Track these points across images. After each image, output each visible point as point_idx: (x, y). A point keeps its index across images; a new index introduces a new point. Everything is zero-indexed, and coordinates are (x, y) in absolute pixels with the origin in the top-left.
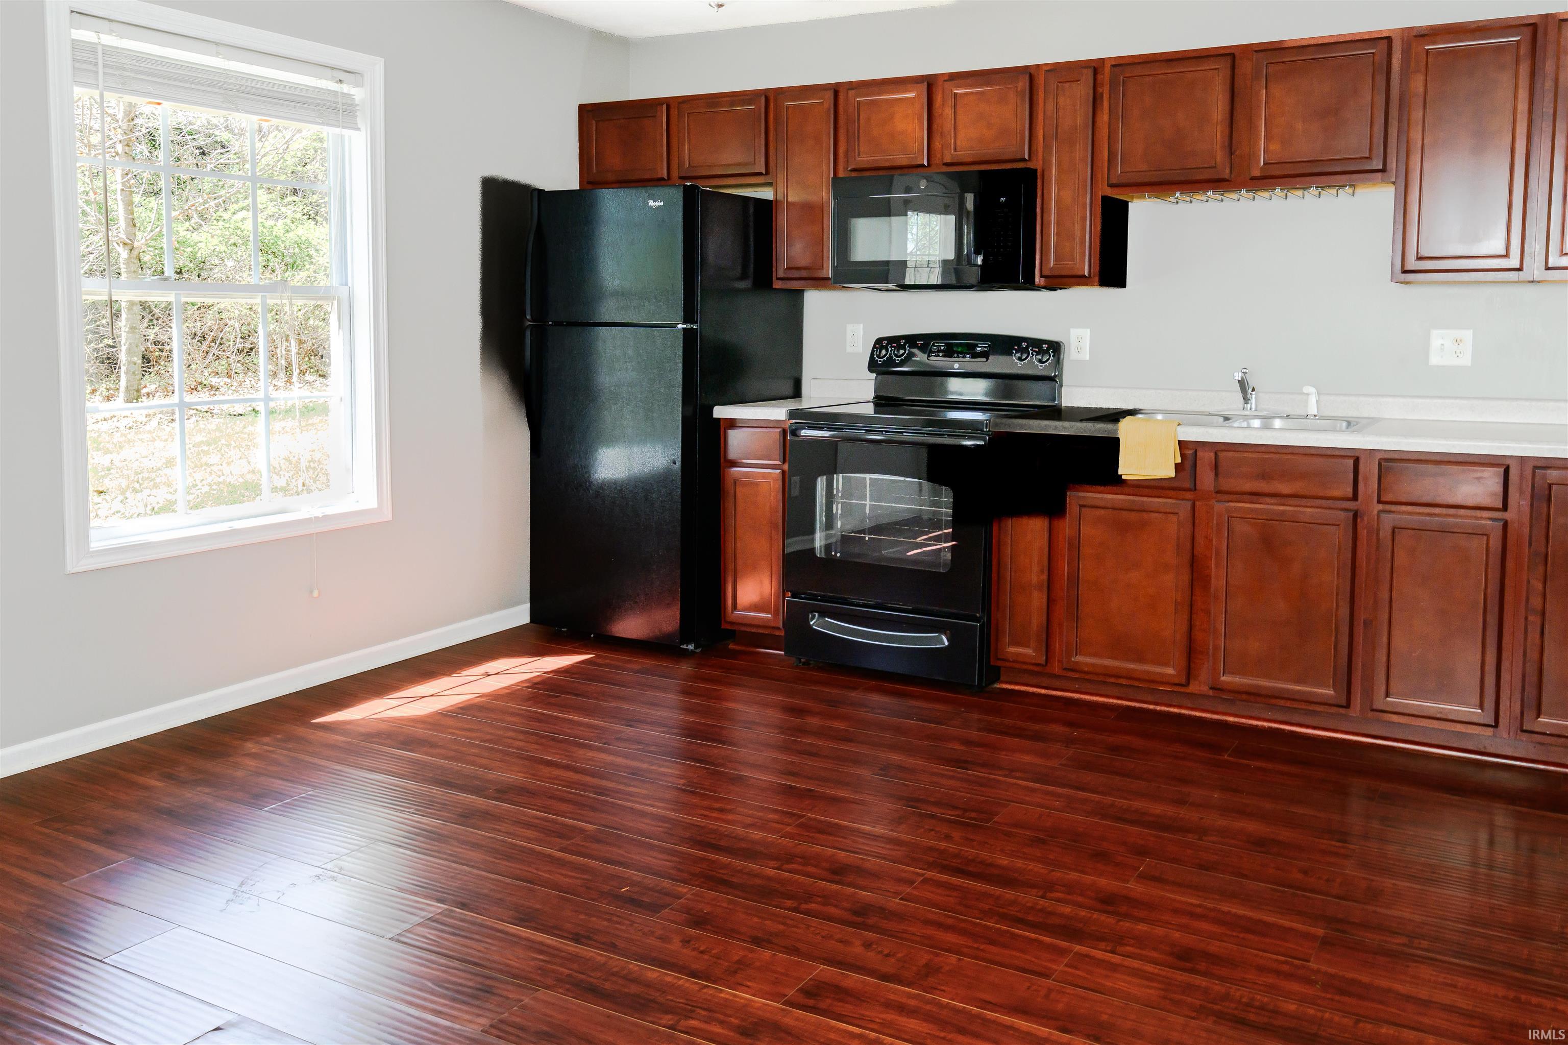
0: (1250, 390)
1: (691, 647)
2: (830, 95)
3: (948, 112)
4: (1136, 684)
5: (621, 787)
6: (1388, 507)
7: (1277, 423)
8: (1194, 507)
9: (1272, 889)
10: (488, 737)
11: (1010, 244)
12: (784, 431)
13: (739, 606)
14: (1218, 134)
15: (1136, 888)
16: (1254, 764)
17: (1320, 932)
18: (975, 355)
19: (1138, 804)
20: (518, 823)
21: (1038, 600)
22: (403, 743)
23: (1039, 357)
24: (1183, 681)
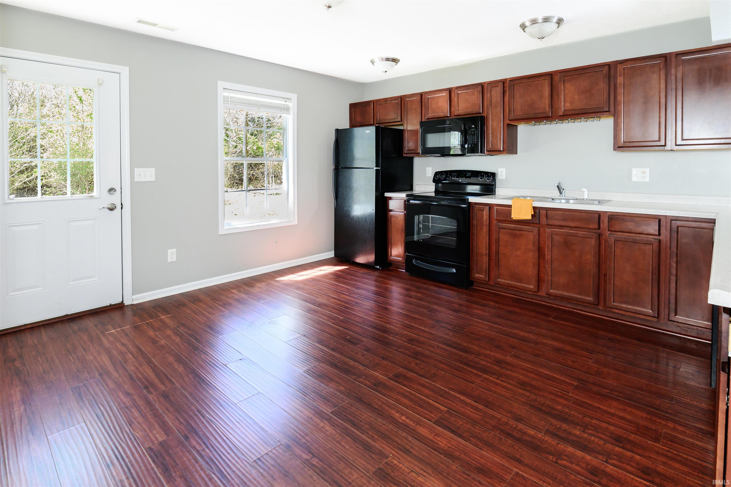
0: (562, 190)
1: (378, 267)
2: (419, 96)
3: (456, 99)
4: (520, 290)
5: (352, 307)
6: (612, 233)
7: (571, 201)
8: (539, 229)
9: (560, 366)
10: (319, 289)
11: (476, 141)
12: (405, 201)
13: (392, 255)
14: (547, 101)
15: (509, 359)
16: (561, 322)
17: (576, 383)
18: (466, 177)
19: (515, 331)
20: (323, 314)
21: (485, 259)
22: (297, 288)
23: (487, 178)
24: (536, 291)
